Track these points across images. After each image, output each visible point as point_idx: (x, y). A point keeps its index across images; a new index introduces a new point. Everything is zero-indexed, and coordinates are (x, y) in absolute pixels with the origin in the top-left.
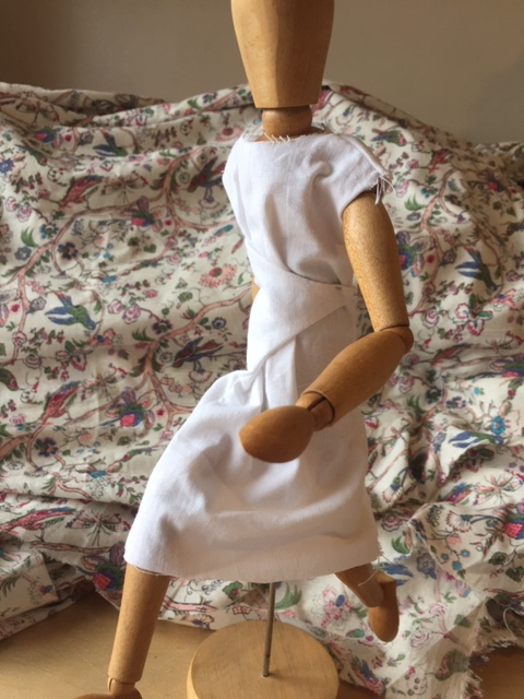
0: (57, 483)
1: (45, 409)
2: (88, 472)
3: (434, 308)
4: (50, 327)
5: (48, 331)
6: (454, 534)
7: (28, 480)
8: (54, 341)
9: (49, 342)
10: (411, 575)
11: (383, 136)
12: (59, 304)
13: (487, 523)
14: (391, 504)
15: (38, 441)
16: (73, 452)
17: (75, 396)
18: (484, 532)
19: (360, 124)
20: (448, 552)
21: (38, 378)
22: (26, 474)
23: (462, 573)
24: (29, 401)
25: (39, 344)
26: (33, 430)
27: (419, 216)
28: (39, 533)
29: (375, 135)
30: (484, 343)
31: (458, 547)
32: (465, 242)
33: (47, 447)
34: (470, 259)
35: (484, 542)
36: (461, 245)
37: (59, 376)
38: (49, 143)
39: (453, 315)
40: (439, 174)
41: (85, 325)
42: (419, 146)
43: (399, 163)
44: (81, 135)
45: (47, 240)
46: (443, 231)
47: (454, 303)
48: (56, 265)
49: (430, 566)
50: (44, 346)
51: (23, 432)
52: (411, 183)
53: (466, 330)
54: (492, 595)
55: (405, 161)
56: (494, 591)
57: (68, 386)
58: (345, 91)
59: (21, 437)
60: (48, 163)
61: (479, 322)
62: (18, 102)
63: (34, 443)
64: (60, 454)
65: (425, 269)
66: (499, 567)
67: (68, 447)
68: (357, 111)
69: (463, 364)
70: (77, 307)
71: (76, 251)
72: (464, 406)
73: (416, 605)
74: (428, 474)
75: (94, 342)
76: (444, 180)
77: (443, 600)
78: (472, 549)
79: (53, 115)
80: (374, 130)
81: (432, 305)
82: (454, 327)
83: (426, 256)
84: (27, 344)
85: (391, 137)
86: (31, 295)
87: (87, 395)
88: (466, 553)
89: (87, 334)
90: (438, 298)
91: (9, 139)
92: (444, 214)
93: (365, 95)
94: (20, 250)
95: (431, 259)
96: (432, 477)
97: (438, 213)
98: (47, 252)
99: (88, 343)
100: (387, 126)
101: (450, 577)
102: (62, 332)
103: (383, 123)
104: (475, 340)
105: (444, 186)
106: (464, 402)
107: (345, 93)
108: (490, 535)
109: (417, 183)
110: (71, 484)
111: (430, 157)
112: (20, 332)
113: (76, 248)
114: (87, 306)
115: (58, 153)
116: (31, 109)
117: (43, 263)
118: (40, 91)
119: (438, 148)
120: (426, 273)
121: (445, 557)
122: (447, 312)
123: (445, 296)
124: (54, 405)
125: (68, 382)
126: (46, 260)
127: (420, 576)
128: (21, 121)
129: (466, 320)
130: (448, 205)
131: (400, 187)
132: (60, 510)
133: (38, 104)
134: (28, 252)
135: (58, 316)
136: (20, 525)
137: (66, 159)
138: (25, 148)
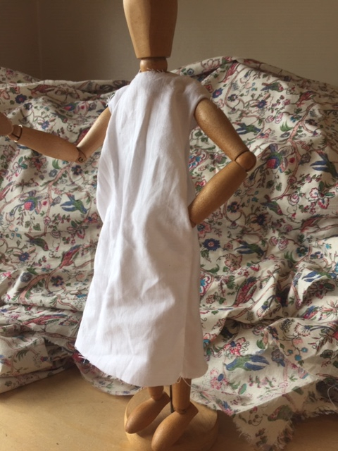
0: (58, 300)
1: (62, 261)
2: (76, 295)
3: (296, 192)
4: (63, 213)
5: (61, 215)
6: (298, 338)
7: (43, 299)
8: (65, 221)
9: (63, 222)
10: (268, 363)
11: (268, 87)
12: (68, 200)
13: (322, 330)
14: (261, 318)
15: (53, 278)
16: (72, 284)
17: (78, 253)
18: (319, 336)
19: (255, 81)
20: (293, 349)
21: (59, 244)
22: (43, 295)
23: (301, 363)
24: (53, 257)
25: (57, 223)
26: (50, 271)
27: (288, 134)
28: (43, 327)
29: (264, 87)
30: (330, 214)
31: (300, 346)
32: (317, 148)
33: (58, 281)
34: (320, 159)
35: (318, 343)
36: (314, 150)
37: (70, 242)
38: (72, 111)
39: (308, 196)
40: (304, 107)
41: (81, 212)
42: (292, 91)
43: (278, 102)
44: (90, 105)
45: (65, 165)
46: (301, 142)
47: (309, 188)
48: (70, 178)
49: (281, 358)
50: (60, 224)
51: (45, 272)
52: (284, 114)
53: (317, 205)
54: (322, 378)
55: (281, 101)
56: (323, 375)
57: (74, 248)
58: (247, 62)
59: (43, 275)
60: (68, 121)
61: (326, 199)
62: (56, 89)
63: (51, 278)
64: (64, 285)
65: (288, 167)
66: (328, 360)
67: (69, 282)
68: (253, 73)
69: (321, 230)
70: (77, 201)
71: (81, 170)
72: (322, 257)
73: (270, 383)
74: (290, 300)
75: (87, 221)
76: (307, 111)
77: (289, 380)
78: (309, 347)
79: (76, 96)
80: (263, 84)
81: (295, 191)
82: (309, 204)
83: (288, 158)
84: (51, 224)
85: (274, 87)
86: (54, 196)
87: (85, 253)
88: (305, 350)
89: (82, 216)
90: (299, 186)
91: (48, 110)
92: (304, 132)
93: (261, 63)
94: (52, 171)
95: (292, 161)
96: (292, 302)
97: (301, 131)
98: (66, 171)
99: (84, 222)
100: (272, 80)
101: (294, 366)
102: (69, 216)
103: (269, 79)
104: (324, 212)
105: (307, 114)
106: (322, 255)
107: (247, 64)
108: (322, 338)
109: (288, 114)
110: (66, 301)
111: (298, 97)
112: (47, 216)
113: (82, 168)
114: (82, 200)
115: (76, 116)
116: (64, 93)
117: (63, 178)
118: (71, 83)
119: (305, 91)
120: (289, 170)
121: (290, 352)
122: (304, 194)
123: (303, 184)
124: (67, 259)
125: (75, 245)
126: (65, 176)
127: (274, 364)
128: (57, 100)
129: (317, 198)
130: (308, 126)
131: (278, 117)
132: (58, 315)
133: (67, 89)
134: (55, 172)
135: (67, 207)
136: (33, 322)
137: (79, 119)
138: (56, 114)
